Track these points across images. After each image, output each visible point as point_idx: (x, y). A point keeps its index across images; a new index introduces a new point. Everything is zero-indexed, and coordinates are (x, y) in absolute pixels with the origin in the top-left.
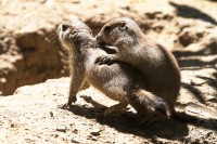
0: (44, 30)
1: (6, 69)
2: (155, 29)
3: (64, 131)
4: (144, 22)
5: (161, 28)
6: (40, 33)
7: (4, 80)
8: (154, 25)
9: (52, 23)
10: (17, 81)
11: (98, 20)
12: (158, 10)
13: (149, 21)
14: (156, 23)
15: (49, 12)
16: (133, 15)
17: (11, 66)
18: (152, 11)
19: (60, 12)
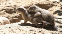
0: (27, 6)
1: (18, 16)
2: (55, 6)
3: (32, 31)
4: (52, 4)
5: (56, 5)
6: (26, 7)
7: (17, 19)
8: (55, 5)
9: (29, 4)
10: (20, 19)
11: (40, 3)
12: (56, 1)
13: (53, 4)
14: (55, 4)
15: (28, 2)
16: (49, 2)
17: (19, 15)
18: (54, 1)
19: (31, 2)
